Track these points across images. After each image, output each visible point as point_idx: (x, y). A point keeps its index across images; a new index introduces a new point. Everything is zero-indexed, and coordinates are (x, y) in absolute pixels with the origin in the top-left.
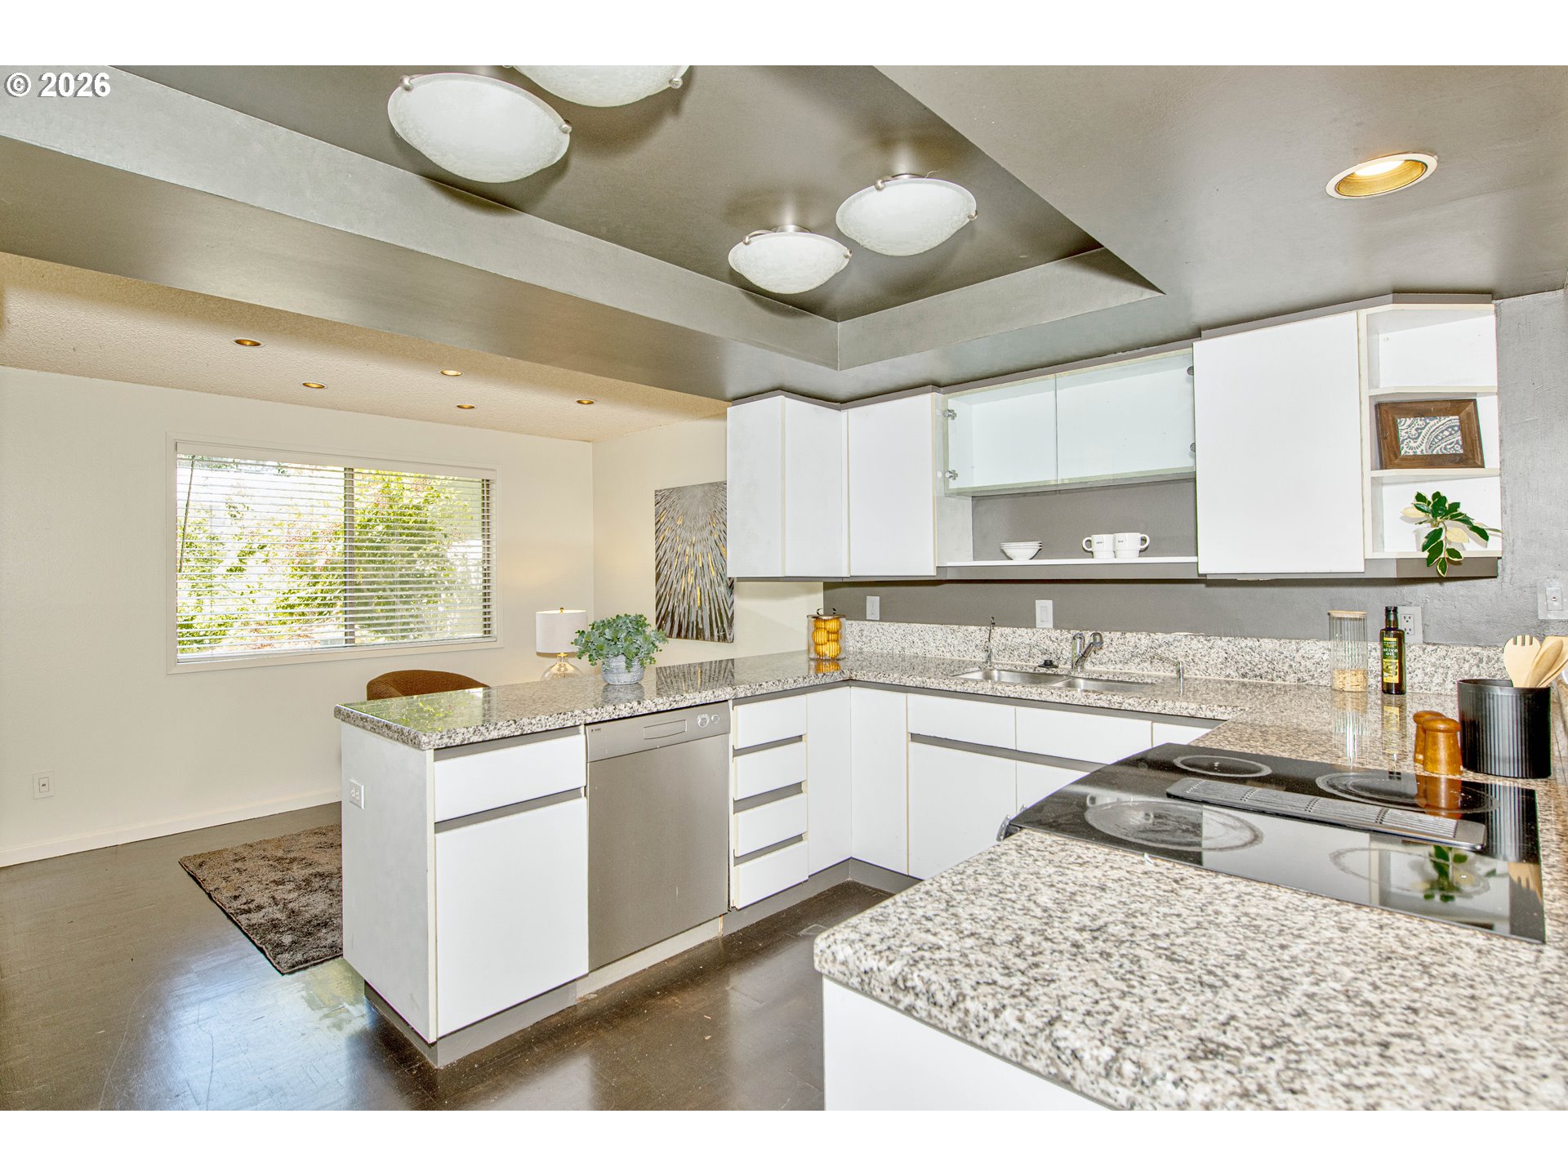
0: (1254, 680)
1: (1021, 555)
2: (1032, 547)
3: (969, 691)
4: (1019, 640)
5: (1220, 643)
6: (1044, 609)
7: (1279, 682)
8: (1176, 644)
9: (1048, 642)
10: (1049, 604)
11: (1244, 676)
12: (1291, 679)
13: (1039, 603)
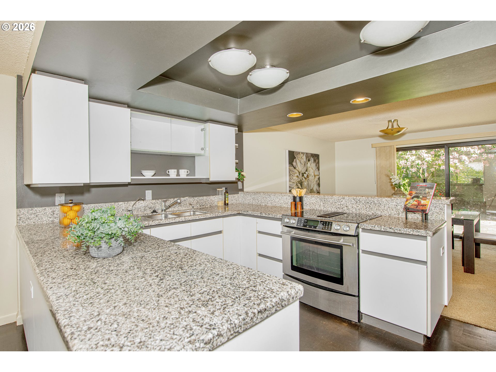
0: (202, 207)
1: (148, 175)
2: (152, 172)
3: (177, 221)
4: (141, 205)
5: (196, 199)
6: (149, 193)
7: (207, 206)
8: (187, 200)
9: (151, 204)
10: (150, 191)
11: (200, 206)
12: (209, 206)
13: (147, 192)
